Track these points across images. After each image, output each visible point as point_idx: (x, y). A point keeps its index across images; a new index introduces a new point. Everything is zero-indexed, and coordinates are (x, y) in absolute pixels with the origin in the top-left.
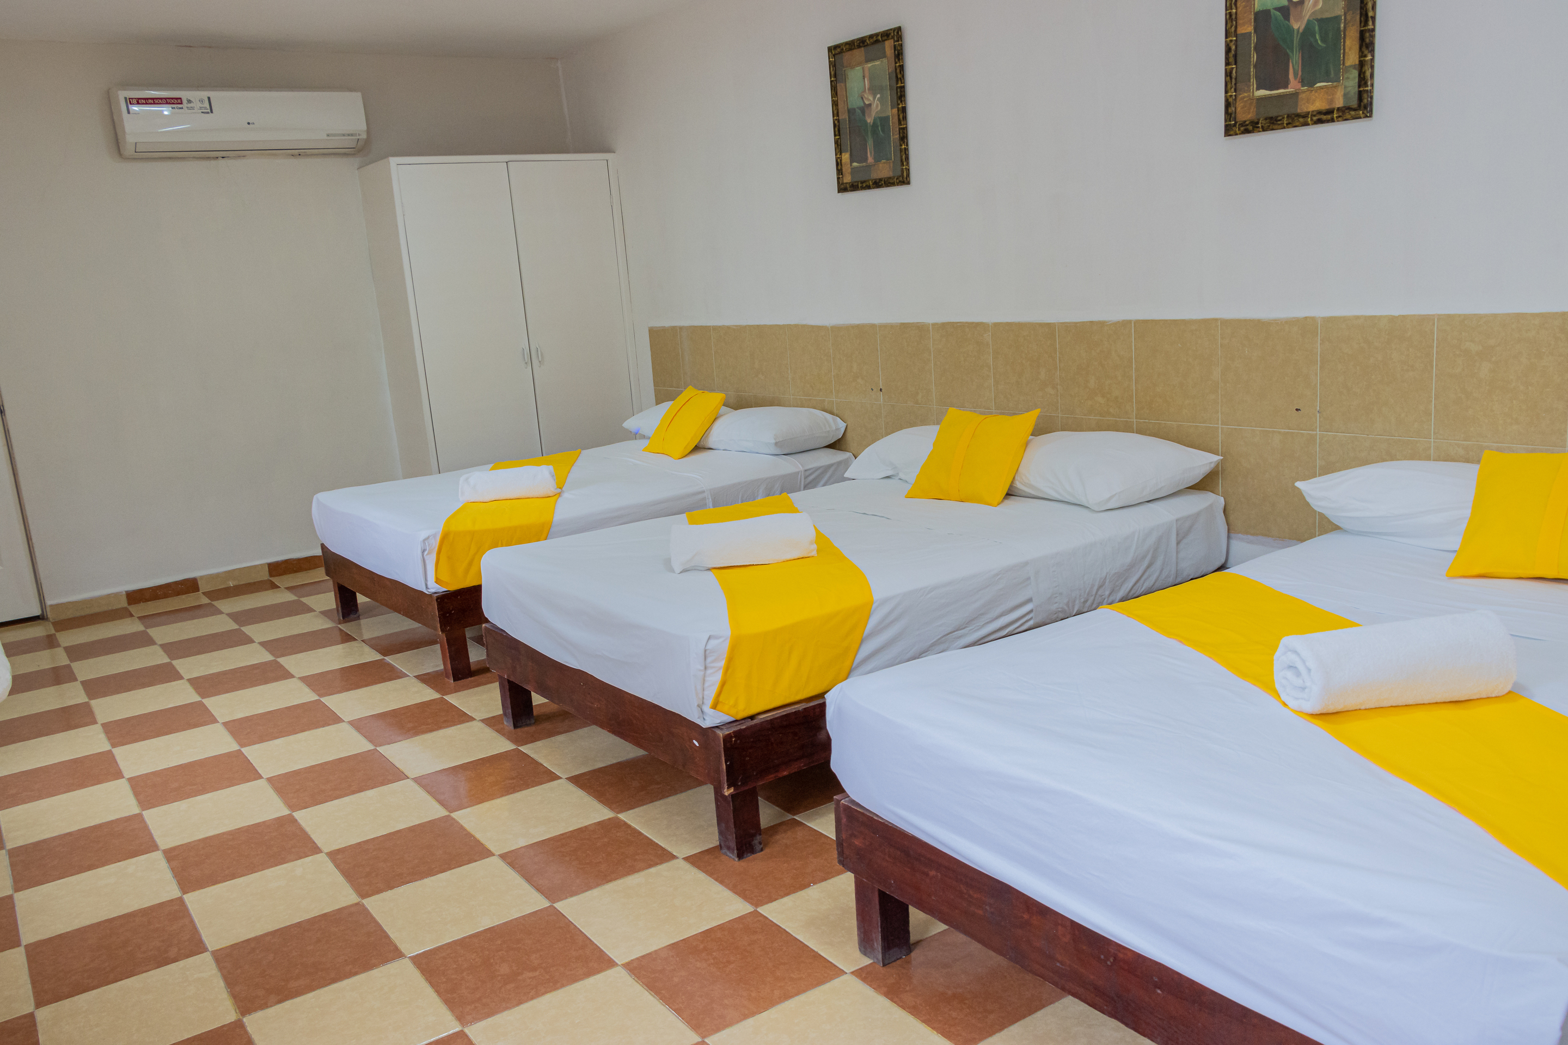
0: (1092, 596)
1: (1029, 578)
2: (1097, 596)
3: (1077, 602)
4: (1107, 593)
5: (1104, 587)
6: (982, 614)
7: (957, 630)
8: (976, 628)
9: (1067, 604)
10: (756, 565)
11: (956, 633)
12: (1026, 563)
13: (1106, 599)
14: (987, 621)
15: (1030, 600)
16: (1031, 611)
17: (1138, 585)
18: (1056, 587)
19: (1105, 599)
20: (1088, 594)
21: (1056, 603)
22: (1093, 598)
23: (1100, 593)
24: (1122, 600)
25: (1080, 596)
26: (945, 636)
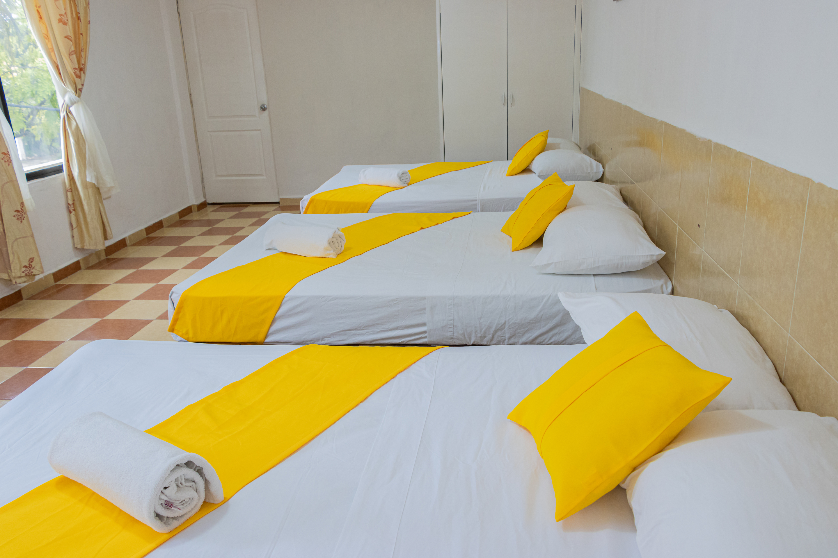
0: (490, 334)
1: (425, 309)
2: (496, 336)
3: (473, 335)
4: (507, 336)
5: (503, 331)
6: (378, 324)
7: (356, 329)
8: (373, 332)
9: (463, 335)
10: (299, 255)
11: (354, 331)
12: (424, 298)
13: (507, 340)
14: (382, 330)
15: (424, 324)
16: (425, 332)
17: (545, 337)
18: (451, 320)
19: (505, 340)
20: (485, 332)
21: (450, 332)
22: (491, 336)
23: (499, 333)
24: (525, 343)
25: (476, 332)
26: (343, 331)
